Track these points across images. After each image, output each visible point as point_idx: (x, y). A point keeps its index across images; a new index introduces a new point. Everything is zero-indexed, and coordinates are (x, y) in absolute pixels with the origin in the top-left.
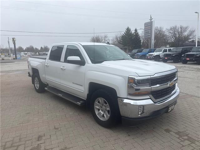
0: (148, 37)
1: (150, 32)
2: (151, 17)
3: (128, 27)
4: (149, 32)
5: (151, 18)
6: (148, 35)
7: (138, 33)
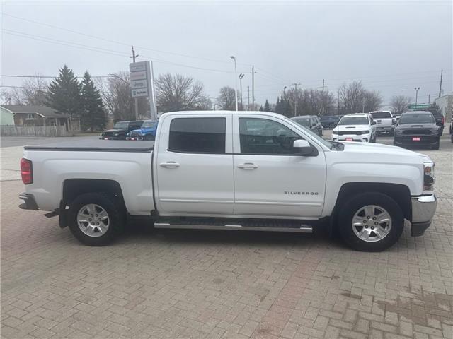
0: (142, 95)
1: (145, 85)
2: (134, 52)
3: (65, 67)
4: (141, 84)
5: (134, 54)
6: (142, 90)
7: (92, 84)
